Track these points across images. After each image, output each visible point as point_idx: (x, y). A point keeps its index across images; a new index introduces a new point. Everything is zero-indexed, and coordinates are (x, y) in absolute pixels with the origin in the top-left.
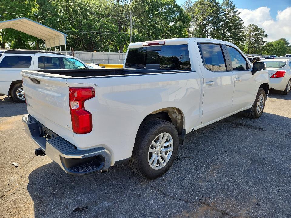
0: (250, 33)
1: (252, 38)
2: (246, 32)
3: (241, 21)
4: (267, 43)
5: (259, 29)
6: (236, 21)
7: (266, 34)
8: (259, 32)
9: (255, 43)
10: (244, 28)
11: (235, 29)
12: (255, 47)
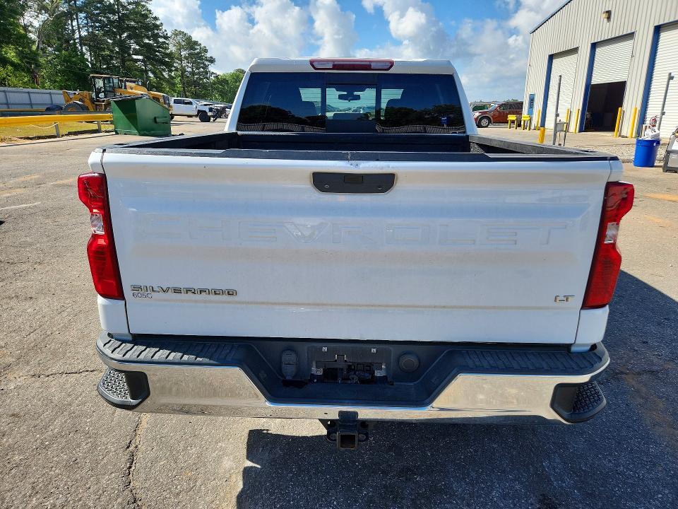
0: (180, 50)
1: (185, 63)
2: (172, 48)
3: (156, 18)
4: (217, 77)
5: (196, 43)
6: (145, 16)
7: (211, 57)
8: (196, 51)
9: (193, 73)
10: (166, 37)
11: (149, 38)
12: (196, 83)
